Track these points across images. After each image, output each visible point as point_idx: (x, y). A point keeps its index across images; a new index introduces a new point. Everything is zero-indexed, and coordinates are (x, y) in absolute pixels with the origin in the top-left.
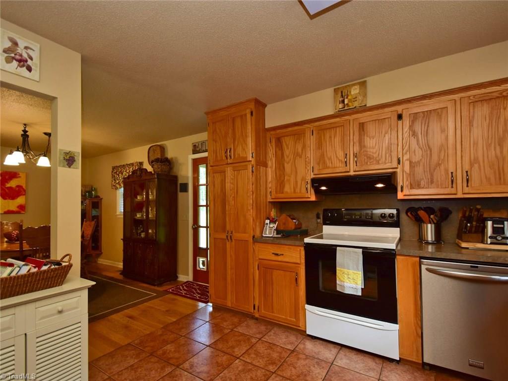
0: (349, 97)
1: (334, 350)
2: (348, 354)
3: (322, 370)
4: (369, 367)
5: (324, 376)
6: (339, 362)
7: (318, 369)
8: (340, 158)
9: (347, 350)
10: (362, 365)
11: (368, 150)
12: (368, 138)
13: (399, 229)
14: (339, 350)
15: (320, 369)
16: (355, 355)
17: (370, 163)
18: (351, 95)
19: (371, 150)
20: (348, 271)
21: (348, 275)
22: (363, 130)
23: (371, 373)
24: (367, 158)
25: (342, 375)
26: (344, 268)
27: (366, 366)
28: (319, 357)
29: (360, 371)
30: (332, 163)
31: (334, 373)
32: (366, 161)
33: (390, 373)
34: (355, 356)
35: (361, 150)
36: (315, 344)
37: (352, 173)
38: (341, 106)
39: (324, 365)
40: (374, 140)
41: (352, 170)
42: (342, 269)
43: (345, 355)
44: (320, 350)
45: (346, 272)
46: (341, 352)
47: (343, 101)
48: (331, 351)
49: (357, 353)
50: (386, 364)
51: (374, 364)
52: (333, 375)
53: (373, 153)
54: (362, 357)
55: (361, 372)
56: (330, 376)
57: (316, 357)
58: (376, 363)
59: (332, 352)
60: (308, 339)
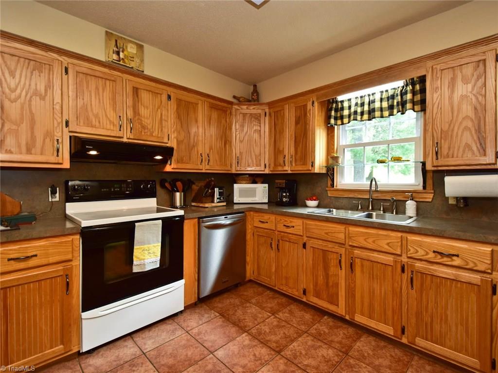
0: (125, 53)
1: (129, 343)
2: (143, 336)
3: (144, 365)
4: (170, 330)
5: (154, 368)
6: (147, 347)
7: (140, 368)
8: (112, 119)
9: (139, 334)
10: (165, 334)
11: (143, 119)
12: (142, 107)
13: (155, 199)
14: (133, 340)
15: (142, 367)
16: (149, 331)
17: (144, 133)
18: (127, 51)
19: (146, 120)
20: (148, 246)
21: (149, 250)
22: (137, 96)
23: (177, 333)
24: (142, 127)
25: (164, 353)
26: (144, 244)
27: (168, 332)
28: (126, 360)
29: (169, 338)
30: (99, 122)
31: (156, 358)
32: (140, 130)
33: (186, 323)
34: (151, 333)
35: (135, 117)
36: (102, 355)
37: (125, 140)
38: (115, 57)
39: (140, 361)
40: (149, 110)
41: (125, 137)
42: (142, 246)
43: (143, 339)
44: (116, 354)
45: (147, 248)
46: (135, 339)
47: (118, 53)
48: (127, 346)
49: (149, 329)
50: (176, 319)
51: (170, 326)
52: (158, 360)
53: (147, 123)
54: (157, 329)
55: (171, 338)
56: (157, 363)
57: (122, 362)
58: (171, 324)
59: (129, 346)
60: (87, 358)
